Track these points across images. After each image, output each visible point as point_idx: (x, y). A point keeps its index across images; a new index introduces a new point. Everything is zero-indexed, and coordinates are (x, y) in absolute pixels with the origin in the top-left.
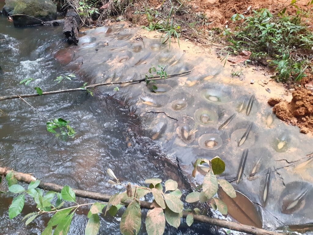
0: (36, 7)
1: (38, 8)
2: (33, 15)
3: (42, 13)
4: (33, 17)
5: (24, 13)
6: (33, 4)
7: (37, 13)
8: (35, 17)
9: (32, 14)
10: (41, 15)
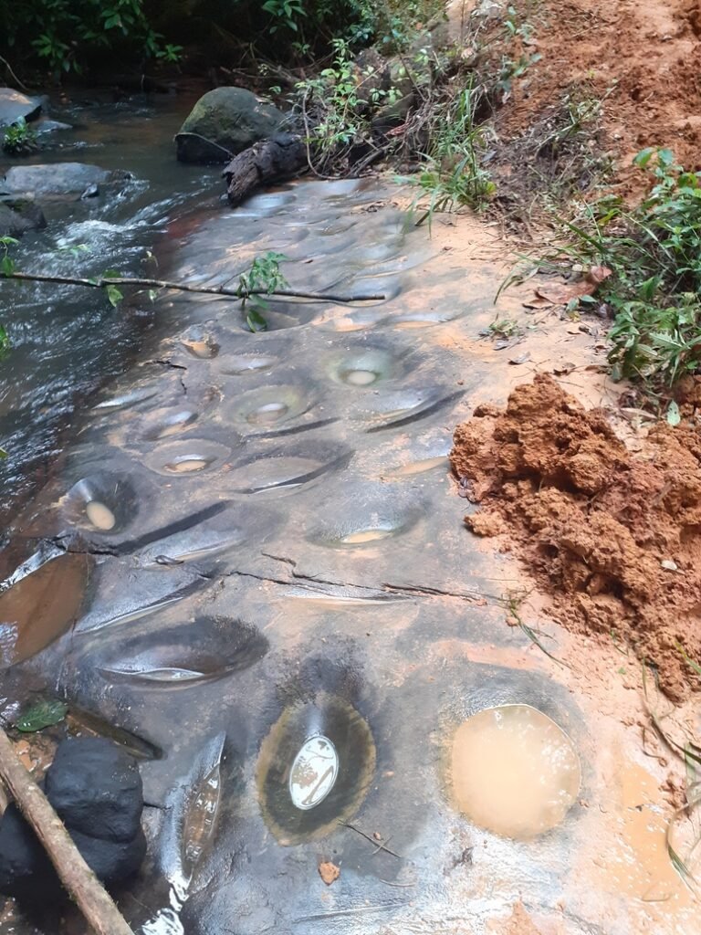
0: (225, 117)
1: (228, 120)
2: (215, 137)
3: (236, 135)
4: (212, 141)
5: (195, 130)
6: (220, 111)
7: (225, 132)
8: (218, 142)
9: (214, 134)
10: (233, 138)
